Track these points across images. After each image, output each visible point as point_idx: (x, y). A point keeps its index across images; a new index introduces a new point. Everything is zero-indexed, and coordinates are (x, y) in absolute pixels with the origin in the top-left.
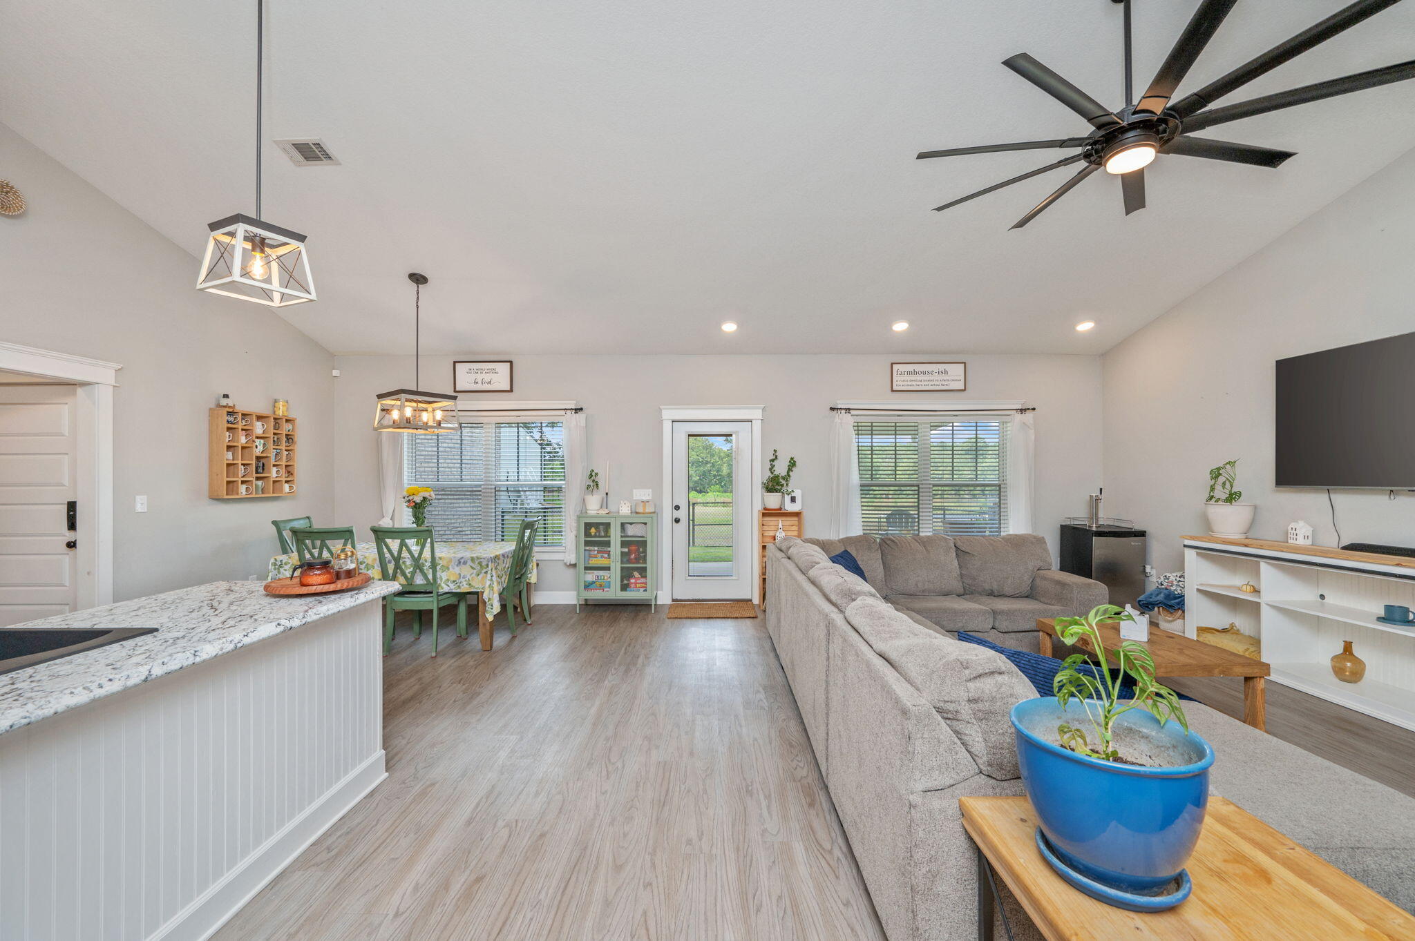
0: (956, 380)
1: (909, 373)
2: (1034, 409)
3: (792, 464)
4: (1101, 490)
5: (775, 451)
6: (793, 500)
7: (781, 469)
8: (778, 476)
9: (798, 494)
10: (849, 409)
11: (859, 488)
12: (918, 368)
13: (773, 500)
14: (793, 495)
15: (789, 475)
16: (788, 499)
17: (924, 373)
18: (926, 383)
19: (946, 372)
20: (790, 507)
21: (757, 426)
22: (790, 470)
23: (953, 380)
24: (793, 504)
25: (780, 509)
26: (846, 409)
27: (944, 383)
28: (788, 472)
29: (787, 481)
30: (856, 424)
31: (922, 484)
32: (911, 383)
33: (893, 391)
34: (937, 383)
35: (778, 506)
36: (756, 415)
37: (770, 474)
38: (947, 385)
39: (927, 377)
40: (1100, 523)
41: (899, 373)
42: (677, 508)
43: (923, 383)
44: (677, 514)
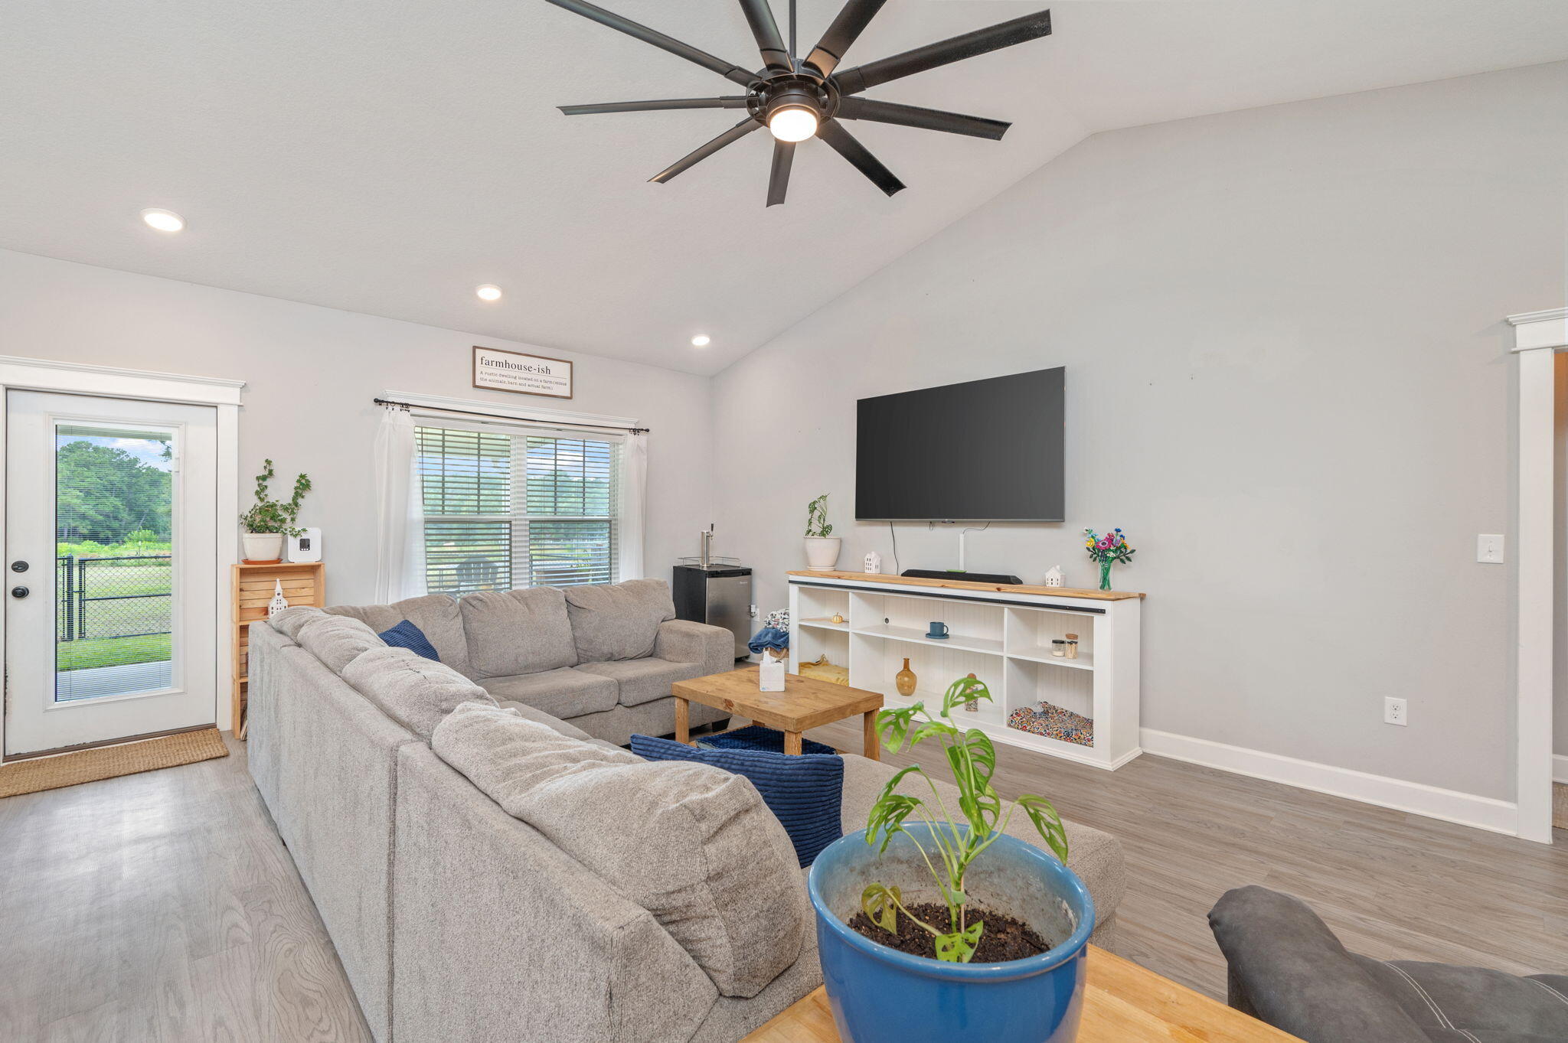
0: (561, 384)
1: (498, 364)
2: (647, 430)
3: (303, 485)
4: (712, 525)
5: (268, 462)
6: (305, 544)
7: (280, 492)
8: (273, 506)
9: (314, 535)
10: (407, 405)
11: (421, 526)
12: (512, 359)
13: (262, 547)
14: (304, 536)
15: (296, 504)
16: (293, 543)
17: (519, 367)
18: (524, 382)
19: (548, 371)
20: (296, 557)
21: (229, 417)
22: (298, 495)
23: (557, 383)
24: (305, 552)
25: (279, 561)
26: (402, 404)
27: (545, 385)
28: (295, 499)
29: (293, 513)
30: (419, 430)
31: (516, 520)
32: (502, 379)
33: (475, 386)
34: (536, 384)
35: (273, 556)
36: (228, 396)
37: (254, 501)
38: (549, 388)
39: (524, 374)
40: (711, 562)
41: (484, 362)
42: (21, 567)
43: (518, 381)
44: (18, 580)
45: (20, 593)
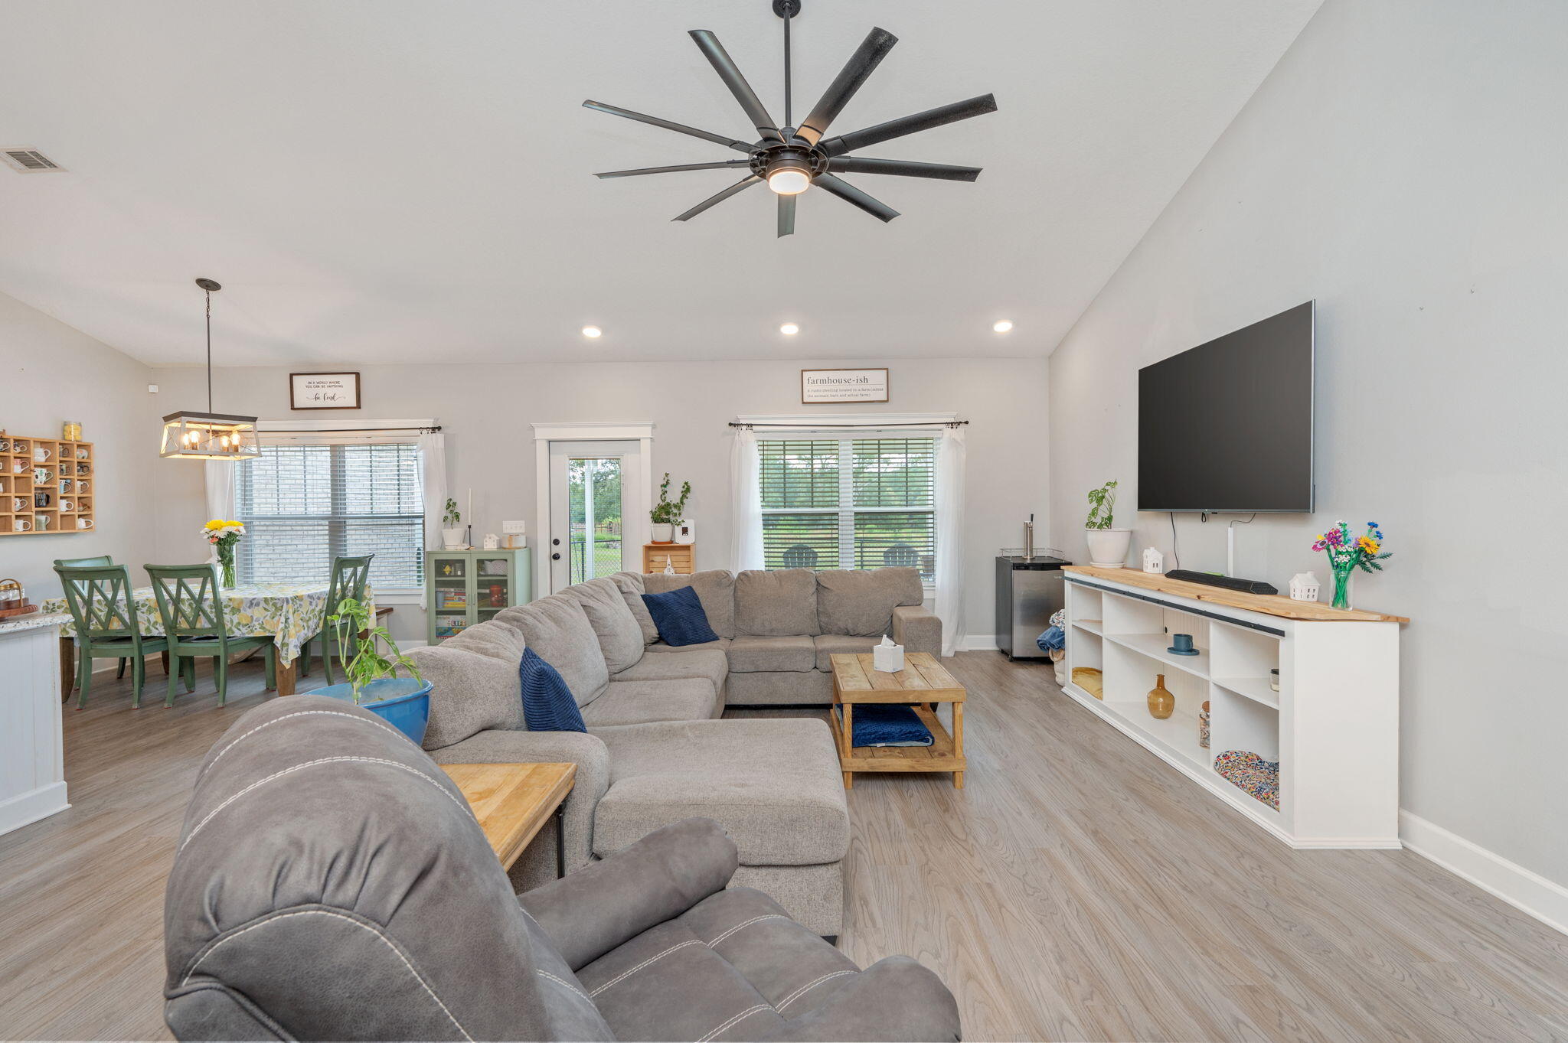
0: (878, 390)
1: (823, 381)
2: (967, 423)
3: (687, 489)
4: (1032, 515)
5: (667, 475)
6: (685, 531)
7: (674, 497)
8: (669, 504)
9: (689, 524)
10: (752, 425)
11: (761, 518)
12: (833, 375)
13: (663, 532)
14: (684, 525)
15: (682, 502)
16: (678, 530)
17: (840, 381)
18: (844, 393)
19: (866, 380)
20: (681, 540)
21: (646, 445)
22: (684, 496)
23: (874, 390)
24: (685, 536)
25: (672, 542)
26: (748, 425)
27: (863, 393)
28: (682, 499)
29: (679, 509)
30: (761, 443)
31: (842, 511)
32: (826, 393)
33: (803, 403)
34: (855, 393)
35: (667, 539)
36: (644, 432)
37: (660, 501)
38: (867, 395)
39: (843, 386)
40: (1034, 555)
41: (810, 381)
42: (556, 542)
43: (839, 393)
44: (556, 549)
45: (556, 557)
